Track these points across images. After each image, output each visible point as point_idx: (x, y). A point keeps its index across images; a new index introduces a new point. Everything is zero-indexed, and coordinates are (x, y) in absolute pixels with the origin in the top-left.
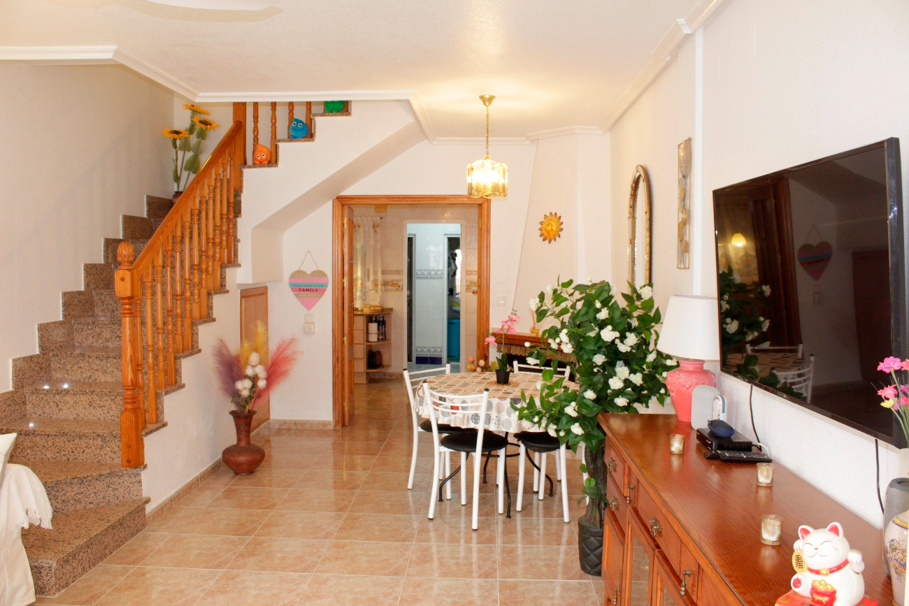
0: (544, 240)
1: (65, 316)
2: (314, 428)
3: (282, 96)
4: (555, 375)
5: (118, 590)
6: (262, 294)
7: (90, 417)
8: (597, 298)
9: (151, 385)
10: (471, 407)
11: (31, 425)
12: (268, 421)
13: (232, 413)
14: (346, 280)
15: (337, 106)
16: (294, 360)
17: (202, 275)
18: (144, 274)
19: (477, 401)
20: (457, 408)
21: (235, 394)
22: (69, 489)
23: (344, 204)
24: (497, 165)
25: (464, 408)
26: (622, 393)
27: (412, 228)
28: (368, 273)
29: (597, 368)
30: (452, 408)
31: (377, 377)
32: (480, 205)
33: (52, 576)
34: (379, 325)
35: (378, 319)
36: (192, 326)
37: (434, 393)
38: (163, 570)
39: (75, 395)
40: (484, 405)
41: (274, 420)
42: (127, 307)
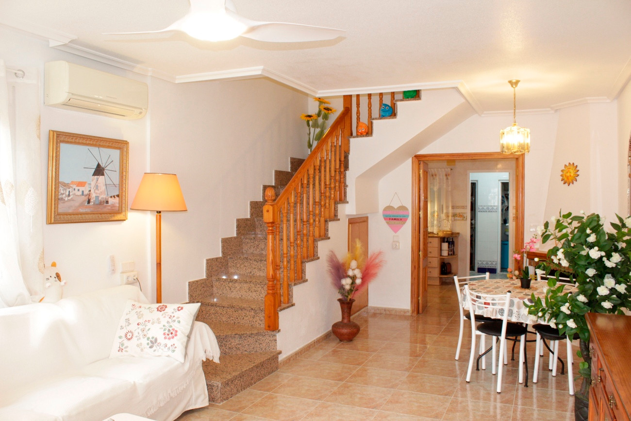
0: (564, 183)
1: (238, 234)
2: (398, 314)
3: (375, 89)
4: (558, 283)
5: (256, 406)
6: (364, 221)
7: (249, 297)
8: (588, 226)
9: (285, 279)
10: (499, 303)
11: (215, 300)
12: (366, 308)
13: (339, 300)
14: (421, 213)
15: (412, 93)
16: (380, 266)
17: (321, 209)
18: (282, 207)
19: (503, 300)
20: (488, 304)
21: (341, 288)
22: (233, 341)
23: (420, 160)
24: (522, 130)
25: (493, 304)
26: (608, 298)
27: (473, 176)
28: (442, 208)
29: (590, 279)
30: (485, 303)
31: (447, 281)
32: (517, 159)
33: (218, 392)
34: (449, 244)
35: (449, 240)
36: (314, 242)
37: (473, 293)
38: (284, 397)
39: (240, 283)
40: (507, 302)
41: (371, 307)
42: (270, 228)
